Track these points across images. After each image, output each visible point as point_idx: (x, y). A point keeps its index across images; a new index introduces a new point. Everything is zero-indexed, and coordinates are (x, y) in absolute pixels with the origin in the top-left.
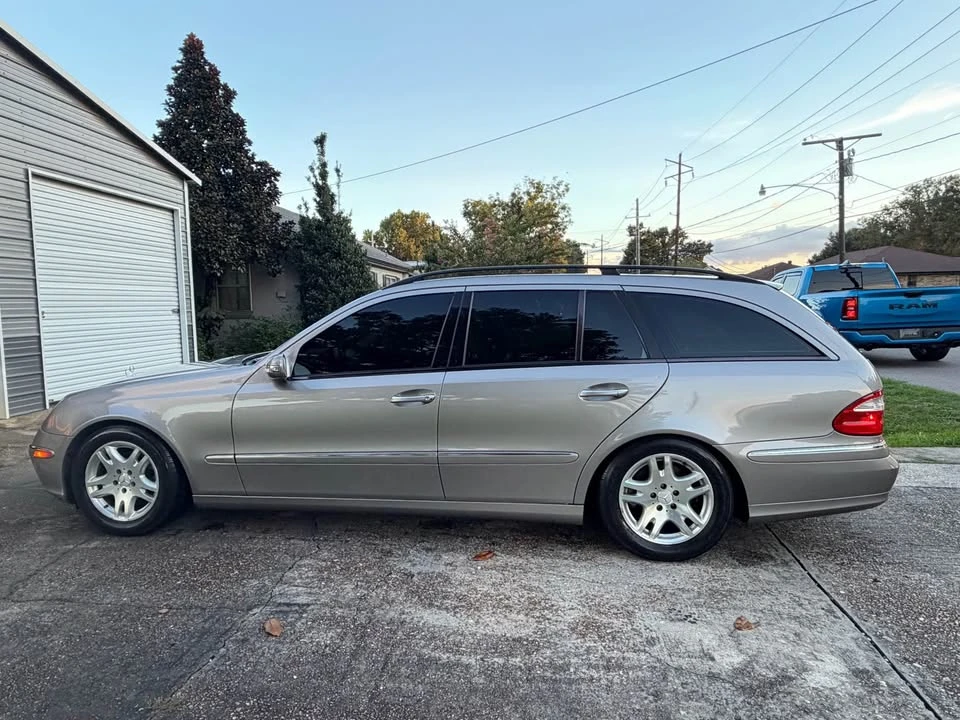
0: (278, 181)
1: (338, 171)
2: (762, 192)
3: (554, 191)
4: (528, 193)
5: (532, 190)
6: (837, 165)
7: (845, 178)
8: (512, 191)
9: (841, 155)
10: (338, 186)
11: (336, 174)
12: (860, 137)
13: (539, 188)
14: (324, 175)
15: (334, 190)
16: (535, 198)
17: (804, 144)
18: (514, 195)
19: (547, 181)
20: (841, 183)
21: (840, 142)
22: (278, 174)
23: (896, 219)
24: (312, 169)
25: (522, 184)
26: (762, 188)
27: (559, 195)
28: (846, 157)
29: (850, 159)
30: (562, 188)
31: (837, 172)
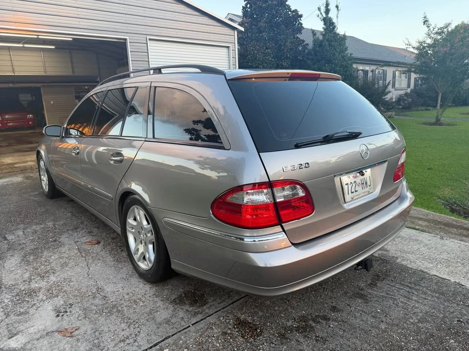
0: (301, 20)
1: (337, 7)
10: (337, 17)
11: (336, 9)
14: (327, 11)
15: (334, 20)
22: (301, 16)
24: (319, 9)
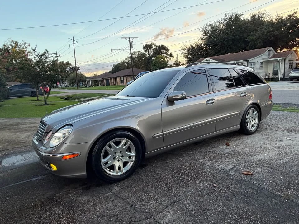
2: (112, 51)
3: (23, 45)
4: (12, 46)
5: (13, 44)
6: (129, 45)
7: (132, 49)
8: (4, 44)
9: (130, 42)
12: (134, 38)
13: (16, 44)
16: (15, 47)
17: (121, 38)
18: (4, 45)
19: (20, 42)
20: (131, 50)
21: (129, 38)
23: (128, 61)
25: (8, 41)
26: (112, 50)
27: (26, 47)
28: (131, 43)
29: (132, 44)
30: (27, 45)
31: (129, 47)
